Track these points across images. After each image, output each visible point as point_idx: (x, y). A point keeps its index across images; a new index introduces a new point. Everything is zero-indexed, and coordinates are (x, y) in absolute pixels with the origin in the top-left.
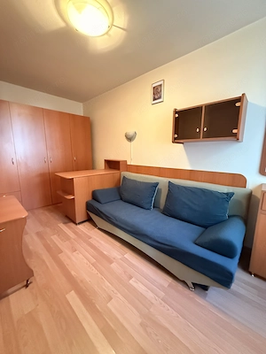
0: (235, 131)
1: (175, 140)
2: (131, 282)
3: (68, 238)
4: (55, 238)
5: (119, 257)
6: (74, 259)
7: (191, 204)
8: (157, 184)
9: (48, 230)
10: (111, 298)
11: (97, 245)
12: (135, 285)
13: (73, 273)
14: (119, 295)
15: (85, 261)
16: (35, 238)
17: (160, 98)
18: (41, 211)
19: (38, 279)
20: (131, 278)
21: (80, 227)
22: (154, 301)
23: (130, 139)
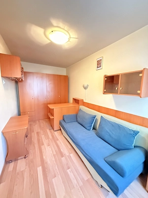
0: (139, 92)
1: (104, 93)
2: (68, 171)
3: (48, 138)
4: (43, 136)
5: (67, 154)
6: (47, 149)
7: (110, 133)
8: (95, 116)
9: (42, 132)
10: (55, 176)
11: (59, 144)
12: (69, 173)
13: (44, 157)
14: (60, 176)
15: (51, 152)
16: (36, 134)
17: (100, 67)
18: (42, 121)
19: (30, 156)
20: (69, 168)
21: (55, 132)
22: (75, 186)
23: (85, 88)
